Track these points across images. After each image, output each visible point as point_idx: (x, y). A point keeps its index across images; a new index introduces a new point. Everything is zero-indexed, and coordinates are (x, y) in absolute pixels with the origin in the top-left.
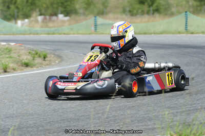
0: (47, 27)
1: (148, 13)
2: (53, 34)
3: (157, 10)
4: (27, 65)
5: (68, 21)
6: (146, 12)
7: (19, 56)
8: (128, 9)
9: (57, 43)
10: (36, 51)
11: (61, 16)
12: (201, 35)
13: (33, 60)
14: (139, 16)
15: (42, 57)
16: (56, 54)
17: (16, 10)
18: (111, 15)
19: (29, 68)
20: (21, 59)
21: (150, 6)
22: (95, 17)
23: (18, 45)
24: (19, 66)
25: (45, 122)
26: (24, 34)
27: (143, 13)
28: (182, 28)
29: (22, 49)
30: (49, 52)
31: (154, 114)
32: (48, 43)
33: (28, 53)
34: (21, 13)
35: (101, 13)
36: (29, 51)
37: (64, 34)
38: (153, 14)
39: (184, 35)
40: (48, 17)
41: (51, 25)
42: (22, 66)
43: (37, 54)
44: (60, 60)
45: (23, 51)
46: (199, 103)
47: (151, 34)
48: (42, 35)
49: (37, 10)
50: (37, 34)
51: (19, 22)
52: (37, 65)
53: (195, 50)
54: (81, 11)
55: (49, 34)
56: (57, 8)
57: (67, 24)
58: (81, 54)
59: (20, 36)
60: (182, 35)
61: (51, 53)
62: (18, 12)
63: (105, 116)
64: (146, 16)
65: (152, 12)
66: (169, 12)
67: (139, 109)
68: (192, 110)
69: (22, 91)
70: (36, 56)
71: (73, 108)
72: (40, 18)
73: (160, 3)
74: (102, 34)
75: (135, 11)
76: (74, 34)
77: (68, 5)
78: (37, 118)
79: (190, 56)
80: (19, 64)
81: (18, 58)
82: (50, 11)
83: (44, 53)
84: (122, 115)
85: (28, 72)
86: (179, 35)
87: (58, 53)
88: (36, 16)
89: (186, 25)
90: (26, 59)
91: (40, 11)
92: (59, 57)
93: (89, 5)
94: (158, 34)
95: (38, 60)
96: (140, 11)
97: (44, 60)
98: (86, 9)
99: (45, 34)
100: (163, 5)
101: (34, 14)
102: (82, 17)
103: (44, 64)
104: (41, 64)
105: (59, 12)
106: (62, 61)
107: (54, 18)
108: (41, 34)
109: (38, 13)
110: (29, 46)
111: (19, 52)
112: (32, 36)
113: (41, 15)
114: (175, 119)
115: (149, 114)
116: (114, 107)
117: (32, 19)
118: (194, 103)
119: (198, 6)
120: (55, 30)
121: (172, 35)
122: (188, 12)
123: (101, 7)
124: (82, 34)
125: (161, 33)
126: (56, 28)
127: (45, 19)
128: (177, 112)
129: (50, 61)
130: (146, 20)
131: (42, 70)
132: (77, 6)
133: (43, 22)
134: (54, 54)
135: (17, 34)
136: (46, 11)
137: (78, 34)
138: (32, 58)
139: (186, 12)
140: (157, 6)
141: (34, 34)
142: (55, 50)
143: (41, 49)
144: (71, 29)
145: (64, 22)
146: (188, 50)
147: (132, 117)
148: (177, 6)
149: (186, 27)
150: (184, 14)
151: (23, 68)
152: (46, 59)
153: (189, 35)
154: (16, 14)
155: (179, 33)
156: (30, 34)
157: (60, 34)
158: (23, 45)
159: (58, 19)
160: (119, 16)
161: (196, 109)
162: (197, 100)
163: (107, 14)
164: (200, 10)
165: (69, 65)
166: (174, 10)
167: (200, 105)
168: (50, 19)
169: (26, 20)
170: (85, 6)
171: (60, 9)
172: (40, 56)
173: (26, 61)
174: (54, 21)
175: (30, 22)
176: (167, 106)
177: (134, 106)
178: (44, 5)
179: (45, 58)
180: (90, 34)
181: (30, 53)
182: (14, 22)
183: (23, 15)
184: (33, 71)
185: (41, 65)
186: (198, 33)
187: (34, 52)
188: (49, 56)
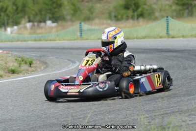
0: (35, 33)
1: (133, 18)
2: (40, 40)
3: (141, 15)
4: (13, 72)
5: (55, 27)
6: (130, 17)
7: (6, 63)
8: (113, 14)
9: (43, 50)
10: (22, 58)
11: (49, 23)
12: (181, 39)
13: (20, 66)
14: (123, 21)
15: (28, 63)
16: (42, 60)
17: (6, 18)
18: (97, 21)
19: (15, 75)
20: (8, 65)
21: (134, 11)
22: (80, 23)
23: (5, 52)
24: (6, 73)
25: (28, 127)
26: (12, 41)
27: (128, 18)
28: (164, 33)
29: (9, 57)
30: (35, 58)
31: (132, 118)
32: (34, 50)
33: (14, 60)
34: (11, 20)
35: (88, 19)
36: (16, 58)
37: (51, 40)
38: (138, 18)
39: (166, 39)
40: (36, 24)
41: (39, 31)
42: (9, 73)
43: (23, 61)
44: (45, 66)
45: (10, 58)
46: (176, 107)
47: (134, 39)
48: (30, 42)
49: (26, 17)
50: (25, 41)
51: (9, 29)
52: (23, 72)
53: (175, 54)
54: (68, 17)
55: (36, 41)
56: (45, 15)
57: (54, 30)
58: (66, 60)
59: (8, 43)
60: (163, 39)
61: (37, 59)
62: (8, 20)
63: (87, 121)
64: (131, 21)
65: (136, 17)
66: (153, 17)
67: (119, 113)
68: (170, 113)
69: (8, 97)
70: (22, 63)
71: (56, 113)
72: (29, 25)
73: (143, 9)
74: (87, 39)
75: (120, 16)
76: (60, 40)
77: (56, 12)
78: (21, 124)
79: (170, 60)
80: (6, 71)
81: (5, 65)
82: (38, 18)
83: (30, 60)
84: (102, 119)
85: (14, 78)
86: (160, 39)
87: (43, 59)
88: (25, 23)
89: (167, 30)
90: (13, 66)
91: (29, 18)
92: (45, 63)
93: (76, 11)
94: (141, 39)
95: (25, 67)
96: (125, 16)
97: (30, 66)
98: (73, 15)
99: (32, 40)
100: (147, 10)
101: (23, 22)
102: (69, 23)
103: (30, 70)
104: (28, 70)
105: (48, 18)
106: (47, 67)
107: (42, 24)
108: (28, 41)
109: (27, 20)
110: (16, 53)
111: (6, 59)
112: (19, 43)
113: (29, 21)
114: (153, 122)
115: (128, 118)
116: (95, 111)
117: (21, 26)
118: (172, 106)
119: (180, 10)
120: (42, 37)
121: (153, 39)
122: (169, 17)
123: (88, 13)
124: (67, 40)
125: (144, 38)
126: (43, 35)
127: (34, 25)
128: (155, 116)
129: (36, 67)
130: (131, 24)
131: (28, 76)
132: (65, 13)
133: (31, 28)
134: (40, 61)
135: (5, 41)
136: (34, 18)
137: (64, 40)
138: (18, 65)
139: (167, 17)
140: (141, 11)
141: (21, 41)
142: (40, 57)
143: (27, 55)
144: (57, 35)
145: (51, 28)
146: (168, 54)
147: (112, 121)
148: (161, 10)
149: (167, 32)
150: (165, 18)
151: (10, 75)
152: (32, 65)
153: (170, 39)
154: (6, 21)
155: (161, 37)
156: (18, 41)
157: (46, 40)
158: (10, 52)
159: (46, 25)
160: (105, 22)
161: (173, 112)
162: (175, 103)
163: (93, 19)
164: (183, 14)
165: (54, 71)
166: (157, 14)
167: (178, 107)
168: (38, 25)
169: (15, 27)
170: (72, 12)
171: (48, 15)
172: (26, 63)
173: (13, 68)
174: (41, 28)
175: (19, 29)
176: (145, 109)
177: (114, 110)
178: (33, 12)
179: (30, 64)
180: (75, 40)
181: (16, 60)
182: (3, 29)
183: (13, 22)
184: (19, 77)
185: (27, 72)
186: (179, 37)
187: (20, 59)
188: (34, 62)
